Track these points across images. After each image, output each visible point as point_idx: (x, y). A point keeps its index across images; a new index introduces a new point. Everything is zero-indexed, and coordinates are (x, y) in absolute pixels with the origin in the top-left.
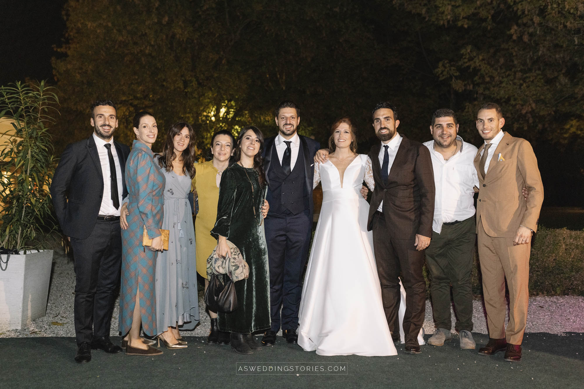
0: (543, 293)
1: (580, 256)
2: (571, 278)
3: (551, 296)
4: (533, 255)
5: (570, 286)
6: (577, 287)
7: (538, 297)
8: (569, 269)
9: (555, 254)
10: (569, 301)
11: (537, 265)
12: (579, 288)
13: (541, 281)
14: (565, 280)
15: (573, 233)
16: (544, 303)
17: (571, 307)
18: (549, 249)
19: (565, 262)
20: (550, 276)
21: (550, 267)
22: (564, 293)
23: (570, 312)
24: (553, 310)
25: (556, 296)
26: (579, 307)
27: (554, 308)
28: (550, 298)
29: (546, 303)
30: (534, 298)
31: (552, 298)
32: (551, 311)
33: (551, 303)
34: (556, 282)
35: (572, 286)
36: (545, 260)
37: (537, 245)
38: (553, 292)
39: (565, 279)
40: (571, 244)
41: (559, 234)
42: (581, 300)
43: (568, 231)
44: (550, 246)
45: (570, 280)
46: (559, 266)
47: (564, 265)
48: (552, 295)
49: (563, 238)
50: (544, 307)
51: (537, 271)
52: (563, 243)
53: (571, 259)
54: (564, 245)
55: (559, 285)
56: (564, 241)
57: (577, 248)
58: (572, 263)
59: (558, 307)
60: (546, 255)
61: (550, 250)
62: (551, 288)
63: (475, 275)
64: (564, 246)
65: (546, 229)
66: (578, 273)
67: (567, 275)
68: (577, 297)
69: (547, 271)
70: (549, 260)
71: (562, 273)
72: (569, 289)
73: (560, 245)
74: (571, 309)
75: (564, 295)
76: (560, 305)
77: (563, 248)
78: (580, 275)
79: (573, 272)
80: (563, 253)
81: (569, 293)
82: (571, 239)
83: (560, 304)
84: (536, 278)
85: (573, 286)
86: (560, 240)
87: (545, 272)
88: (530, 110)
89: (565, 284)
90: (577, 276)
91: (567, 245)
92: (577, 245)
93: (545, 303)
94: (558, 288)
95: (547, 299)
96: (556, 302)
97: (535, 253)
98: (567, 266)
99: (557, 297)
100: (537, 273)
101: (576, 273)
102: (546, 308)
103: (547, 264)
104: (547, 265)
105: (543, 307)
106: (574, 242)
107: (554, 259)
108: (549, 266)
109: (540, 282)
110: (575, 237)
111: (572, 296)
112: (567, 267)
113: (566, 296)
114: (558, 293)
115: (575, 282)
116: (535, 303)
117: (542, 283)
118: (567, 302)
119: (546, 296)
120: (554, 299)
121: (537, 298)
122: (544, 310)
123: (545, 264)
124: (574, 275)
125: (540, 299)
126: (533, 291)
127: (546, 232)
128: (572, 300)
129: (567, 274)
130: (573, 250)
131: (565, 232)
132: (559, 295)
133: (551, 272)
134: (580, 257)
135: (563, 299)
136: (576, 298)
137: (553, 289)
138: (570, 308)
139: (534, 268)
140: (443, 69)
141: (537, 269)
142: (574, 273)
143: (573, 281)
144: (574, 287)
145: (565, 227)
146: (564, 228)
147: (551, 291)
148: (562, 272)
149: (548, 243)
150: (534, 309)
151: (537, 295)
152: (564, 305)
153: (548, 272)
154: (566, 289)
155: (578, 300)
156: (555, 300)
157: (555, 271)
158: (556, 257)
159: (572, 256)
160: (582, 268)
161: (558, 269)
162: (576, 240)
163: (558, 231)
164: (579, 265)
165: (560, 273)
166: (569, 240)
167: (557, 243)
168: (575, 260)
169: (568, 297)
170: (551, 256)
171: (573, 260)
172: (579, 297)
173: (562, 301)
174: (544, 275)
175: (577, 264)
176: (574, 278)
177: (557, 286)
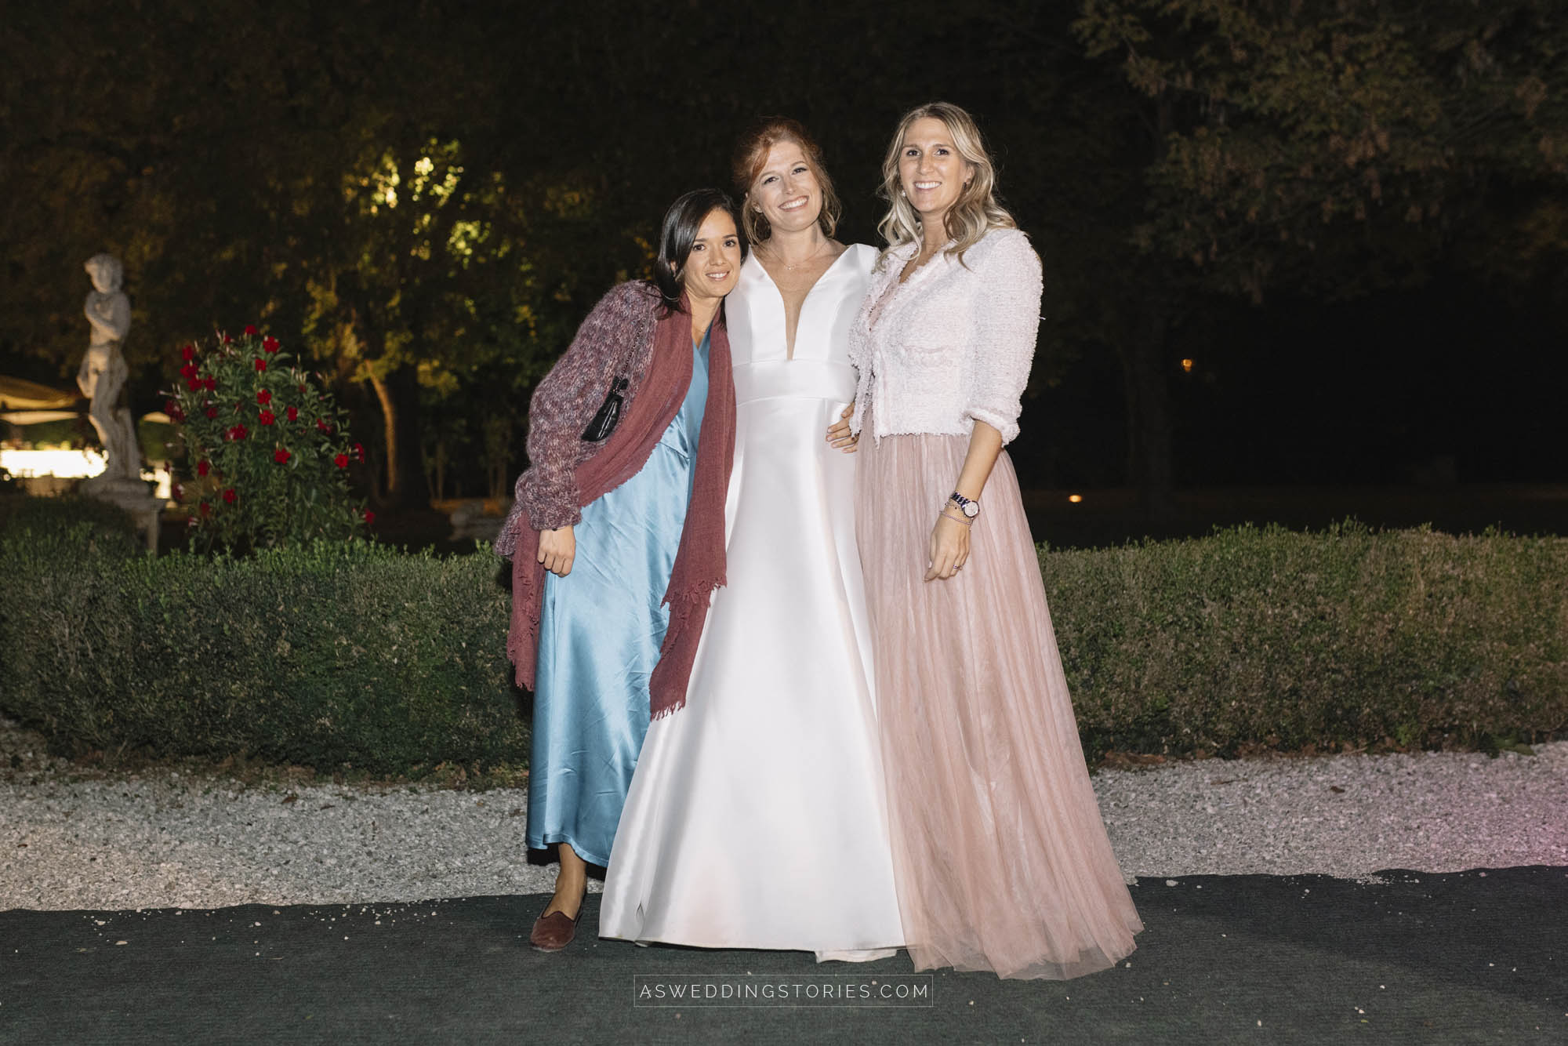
0: (1357, 746)
1: (1474, 617)
2: (1443, 691)
3: (1381, 756)
4: (1322, 618)
5: (1442, 718)
6: (1466, 723)
7: (1338, 757)
8: (1438, 663)
9: (1395, 614)
10: (1433, 771)
11: (1333, 651)
12: (1472, 726)
13: (1347, 705)
14: (1425, 699)
15: (1454, 544)
16: (1349, 776)
17: (1435, 788)
18: (1374, 597)
19: (1425, 640)
21: (1377, 656)
22: (1428, 742)
23: (1424, 804)
24: (1371, 800)
25: (1397, 752)
26: (1460, 788)
27: (1378, 794)
29: (1359, 776)
30: (1323, 759)
31: (1381, 761)
32: (1364, 802)
33: (1373, 776)
34: (1397, 705)
35: (1451, 720)
36: (1358, 633)
37: (1334, 584)
38: (1388, 739)
39: (1427, 696)
40: (1445, 578)
41: (1407, 545)
42: (1474, 765)
43: (1438, 534)
44: (1378, 587)
45: (1442, 698)
46: (1406, 653)
47: (1422, 650)
48: (1384, 752)
49: (1421, 558)
50: (1347, 789)
51: (1334, 671)
52: (1419, 576)
53: (1445, 630)
54: (1422, 582)
55: (1404, 716)
56: (1423, 568)
57: (1466, 594)
58: (1448, 641)
59: (1392, 790)
60: (1364, 616)
61: (1378, 599)
62: (1382, 727)
63: (1130, 686)
64: (1422, 586)
65: (1366, 527)
66: (1468, 675)
67: (1431, 683)
68: (1465, 757)
69: (1366, 669)
70: (1374, 634)
71: (1417, 677)
72: (1441, 730)
73: (1409, 584)
74: (1430, 796)
75: (1425, 749)
76: (1400, 784)
77: (1419, 594)
78: (1476, 680)
79: (1449, 671)
80: (1419, 609)
81: (1445, 744)
82: (1445, 561)
83: (1403, 780)
84: (1331, 693)
85: (1454, 720)
86: (1409, 566)
87: (1358, 674)
88: (1371, 153)
89: (1425, 712)
90: (1465, 686)
91: (1433, 581)
92: (1466, 582)
93: (1356, 775)
94: (1403, 728)
95: (1366, 761)
96: (1392, 773)
97: (1329, 610)
98: (1433, 653)
99: (1401, 756)
100: (1333, 676)
101: (1459, 675)
102: (1353, 794)
103: (1368, 646)
104: (1365, 648)
105: (1342, 791)
106: (1455, 573)
107: (1391, 631)
108: (1373, 652)
109: (1342, 707)
110: (1459, 557)
111: (1451, 754)
112: (1430, 657)
113: (1431, 753)
114: (1403, 743)
115: (1460, 707)
116: (1320, 779)
117: (1347, 712)
118: (1429, 773)
119: (1365, 755)
120: (1389, 763)
121: (1332, 763)
122: (1343, 801)
123: (1358, 647)
124: (1454, 683)
125: (1343, 764)
126: (1323, 740)
127: (1363, 540)
128: (1444, 768)
129: (1433, 680)
130: (1451, 598)
131: (1426, 540)
132: (1405, 751)
133: (1378, 673)
134: (1475, 621)
135: (1418, 762)
136: (1461, 760)
137: (1386, 728)
138: (1431, 791)
139: (1324, 661)
140: (1099, 20)
141: (1333, 665)
142: (1452, 677)
143: (1450, 701)
144: (1457, 722)
145: (1425, 521)
146: (1424, 527)
147: (1381, 738)
148: (1416, 671)
149: (1371, 574)
150: (1311, 797)
151: (1338, 750)
152: (1414, 782)
153: (1370, 675)
154: (1430, 730)
155: (1467, 766)
156: (1390, 766)
157: (1392, 670)
158: (1397, 625)
159: (1450, 620)
160: (1481, 658)
161: (1401, 662)
162: (1463, 565)
163: (1405, 534)
164: (1472, 650)
165: (1407, 675)
166: (1439, 565)
167: (1401, 578)
168: (1459, 632)
169: (1435, 755)
170: (1379, 618)
171: (1451, 631)
172: (1473, 755)
173: (1410, 771)
174: (1356, 684)
175: (1465, 645)
176: (1453, 693)
177: (1401, 719)
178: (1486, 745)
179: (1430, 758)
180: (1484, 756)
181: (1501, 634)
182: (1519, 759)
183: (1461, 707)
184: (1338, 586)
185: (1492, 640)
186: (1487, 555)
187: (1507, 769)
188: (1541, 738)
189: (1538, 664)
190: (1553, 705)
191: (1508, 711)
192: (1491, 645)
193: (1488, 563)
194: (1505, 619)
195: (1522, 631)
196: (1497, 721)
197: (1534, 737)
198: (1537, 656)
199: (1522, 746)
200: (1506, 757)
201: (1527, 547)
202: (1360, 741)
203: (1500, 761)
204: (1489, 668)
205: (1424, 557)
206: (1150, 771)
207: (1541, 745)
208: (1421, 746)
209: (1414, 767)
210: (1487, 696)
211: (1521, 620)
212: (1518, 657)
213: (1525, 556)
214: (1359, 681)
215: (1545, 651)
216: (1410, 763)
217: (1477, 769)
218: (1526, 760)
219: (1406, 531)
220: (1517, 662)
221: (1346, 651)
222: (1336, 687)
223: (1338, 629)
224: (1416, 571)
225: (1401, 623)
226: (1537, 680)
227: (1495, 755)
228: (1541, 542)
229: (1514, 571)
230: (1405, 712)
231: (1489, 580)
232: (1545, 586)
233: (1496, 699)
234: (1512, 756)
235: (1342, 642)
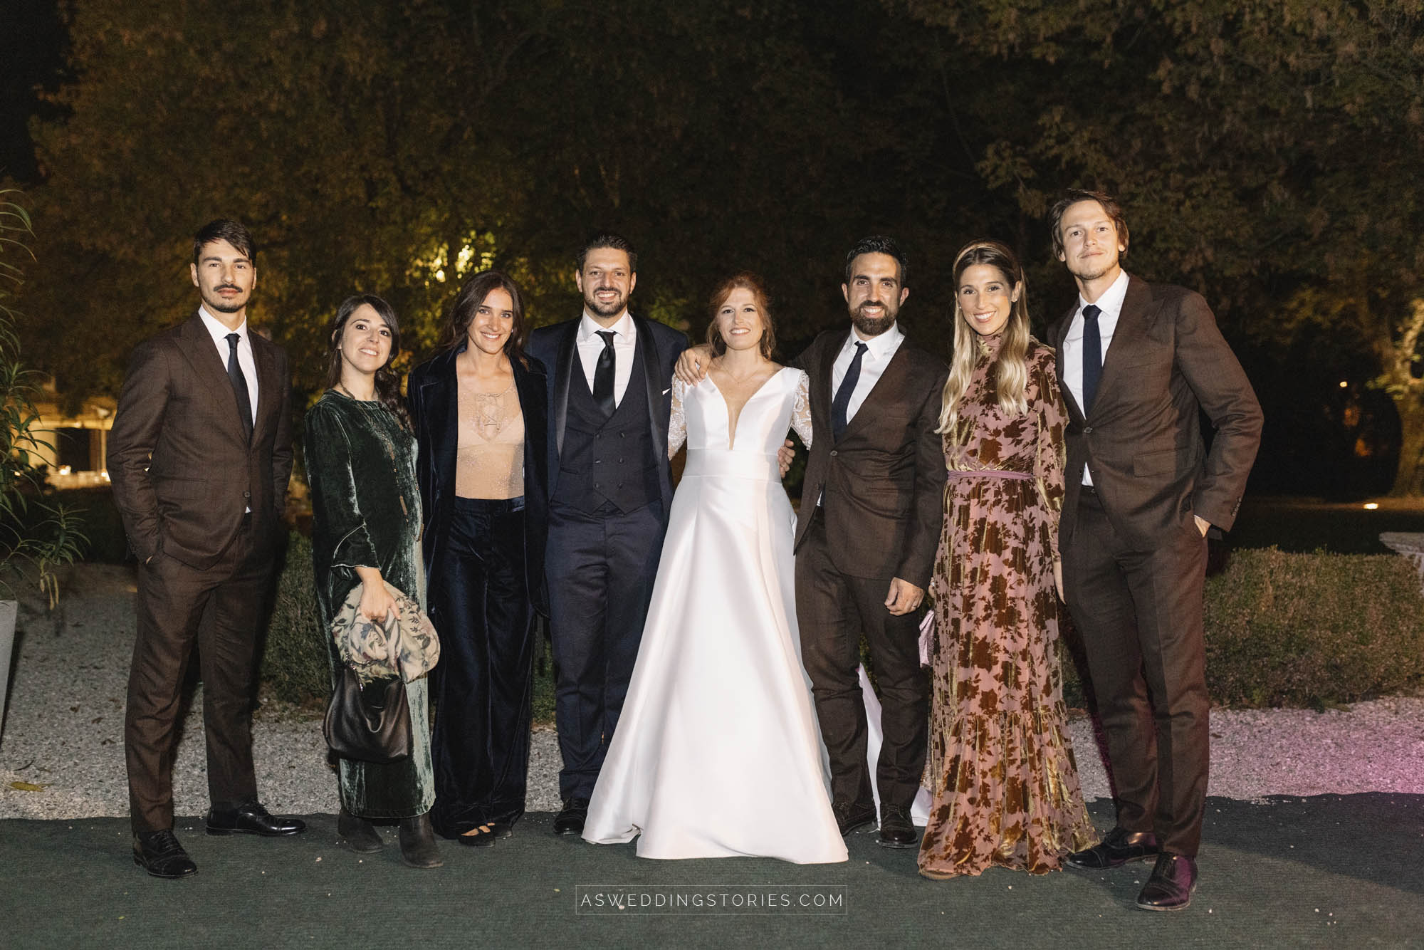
0: (1222, 703)
1: (1308, 613)
2: (1286, 665)
3: (1241, 711)
5: (1284, 684)
6: (1301, 688)
8: (1282, 645)
9: (1251, 610)
10: (1280, 722)
12: (1304, 690)
13: (1216, 674)
14: (1272, 670)
15: (1294, 559)
16: (1222, 726)
18: (1236, 598)
19: (1273, 629)
20: (1237, 661)
21: (1239, 640)
22: (1271, 703)
23: (1281, 747)
24: (1242, 744)
25: (1252, 708)
26: (1303, 735)
27: (1246, 739)
28: (1238, 714)
31: (1241, 715)
32: (1238, 745)
33: (1239, 726)
34: (1253, 675)
35: (1290, 685)
36: (1225, 624)
38: (1245, 700)
39: (1273, 669)
40: (1288, 585)
41: (1260, 561)
42: (1308, 719)
43: (1281, 553)
44: (1239, 591)
45: (1284, 671)
46: (1259, 638)
47: (1270, 635)
48: (1243, 708)
49: (1269, 570)
50: (1222, 735)
52: (1269, 584)
53: (1286, 622)
54: (1271, 587)
55: (1258, 683)
56: (1271, 577)
57: (1302, 596)
58: (1288, 629)
59: (1255, 736)
60: (1229, 611)
61: (1239, 599)
62: (1241, 690)
64: (1271, 590)
65: (1229, 548)
66: (1303, 654)
67: (1277, 659)
68: (1300, 712)
69: (1231, 649)
70: (1237, 624)
71: (1267, 655)
72: (1282, 692)
73: (1262, 589)
74: (1284, 741)
75: (1271, 706)
76: (1259, 732)
77: (1269, 595)
78: (1309, 657)
79: (1291, 651)
80: (1268, 607)
81: (1284, 703)
82: (1287, 573)
83: (1261, 729)
85: (1292, 686)
86: (1262, 576)
87: (1225, 652)
88: (1201, 263)
89: (1272, 680)
90: (1301, 662)
91: (1279, 586)
92: (1302, 588)
93: (1226, 725)
94: (1256, 692)
95: (1231, 716)
96: (1252, 723)
98: (1279, 638)
99: (1255, 711)
101: (1297, 654)
102: (1227, 738)
103: (1233, 633)
104: (1231, 635)
105: (1220, 737)
106: (1294, 581)
107: (1248, 622)
108: (1236, 637)
110: (1297, 569)
111: (1290, 710)
112: (1277, 641)
113: (1275, 709)
114: (1256, 702)
117: (1218, 679)
118: (1277, 724)
119: (1229, 710)
120: (1247, 716)
122: (1222, 744)
123: (1227, 632)
124: (1294, 659)
127: (1229, 557)
128: (1288, 720)
129: (1278, 657)
130: (1292, 599)
131: (1274, 557)
132: (1259, 708)
133: (1240, 651)
134: (1308, 616)
135: (1267, 716)
136: (1298, 714)
137: (1244, 692)
138: (1284, 737)
140: (997, 161)
142: (1293, 655)
143: (1290, 672)
144: (1294, 688)
145: (1275, 544)
146: (1273, 547)
147: (1240, 698)
148: (1266, 651)
149: (1235, 582)
152: (1270, 731)
153: (1234, 653)
154: (1275, 692)
155: (1303, 719)
156: (1249, 719)
157: (1250, 650)
158: (1253, 617)
159: (1291, 615)
160: (1312, 642)
161: (1256, 644)
162: (1300, 575)
163: (1257, 553)
164: (1306, 636)
165: (1261, 654)
166: (1283, 576)
167: (1256, 584)
168: (1296, 624)
169: (1277, 711)
170: (1240, 613)
171: (1291, 622)
172: (1305, 711)
173: (1264, 722)
174: (1224, 660)
175: (1301, 633)
176: (1293, 666)
177: (1256, 685)
178: (1315, 704)
179: (1275, 712)
180: (1314, 712)
181: (1327, 625)
182: (1340, 714)
183: (1298, 677)
184: (1210, 590)
185: (1321, 629)
186: (1317, 568)
187: (1331, 721)
188: (1353, 699)
189: (1353, 647)
190: (1363, 676)
191: (1330, 679)
192: (1320, 633)
193: (1318, 575)
194: (1329, 614)
195: (1341, 623)
196: (1322, 687)
197: (1347, 698)
198: (1353, 642)
199: (1341, 705)
200: (1329, 712)
201: (1346, 563)
202: (1225, 700)
203: (1326, 715)
204: (1318, 649)
205: (1272, 570)
206: (1078, 720)
207: (1353, 704)
208: (1268, 704)
209: (1266, 719)
210: (1316, 669)
211: (1341, 614)
212: (1338, 641)
213: (1344, 570)
214: (1226, 658)
215: (1358, 638)
216: (1263, 718)
217: (1310, 721)
218: (1344, 715)
219: (1258, 550)
220: (1338, 645)
221: (1217, 637)
222: (1209, 661)
223: (1211, 620)
224: (1267, 579)
225: (1255, 617)
226: (1352, 657)
227: (1322, 712)
228: (1355, 559)
229: (1336, 580)
230: (1258, 680)
231: (1319, 587)
232: (1358, 591)
233: (1322, 671)
234: (1334, 712)
235: (1214, 629)
